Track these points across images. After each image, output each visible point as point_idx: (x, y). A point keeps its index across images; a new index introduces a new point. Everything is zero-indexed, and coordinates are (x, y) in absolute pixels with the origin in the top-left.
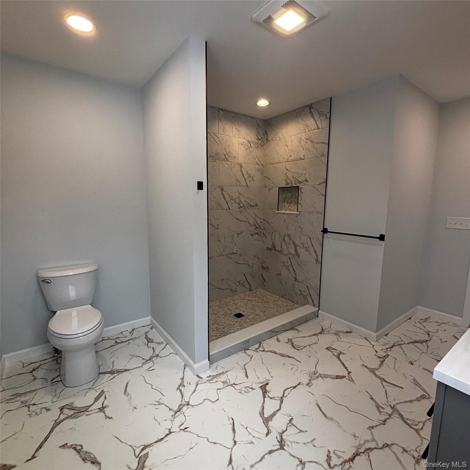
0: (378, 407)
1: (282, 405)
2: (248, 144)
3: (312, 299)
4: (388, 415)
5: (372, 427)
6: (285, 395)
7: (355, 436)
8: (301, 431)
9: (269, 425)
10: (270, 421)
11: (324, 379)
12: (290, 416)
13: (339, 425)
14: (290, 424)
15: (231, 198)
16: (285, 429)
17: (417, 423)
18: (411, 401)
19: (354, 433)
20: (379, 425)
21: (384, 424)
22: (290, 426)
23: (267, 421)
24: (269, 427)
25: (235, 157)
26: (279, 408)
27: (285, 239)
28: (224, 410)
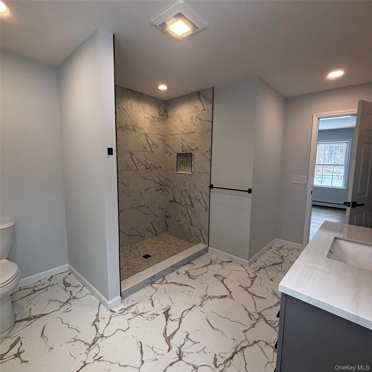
0: (250, 315)
1: (181, 325)
2: (152, 118)
3: (203, 238)
4: (256, 320)
5: (246, 330)
6: (183, 316)
7: (234, 339)
8: (195, 343)
9: (170, 342)
10: (171, 339)
11: (212, 300)
12: (187, 332)
13: (223, 333)
14: (187, 339)
15: (139, 161)
16: (182, 344)
17: (275, 322)
18: (271, 307)
19: (233, 337)
20: (250, 328)
21: (254, 327)
22: (187, 340)
23: (168, 339)
24: (170, 344)
25: (141, 128)
26: (178, 327)
27: (183, 194)
28: (134, 336)
